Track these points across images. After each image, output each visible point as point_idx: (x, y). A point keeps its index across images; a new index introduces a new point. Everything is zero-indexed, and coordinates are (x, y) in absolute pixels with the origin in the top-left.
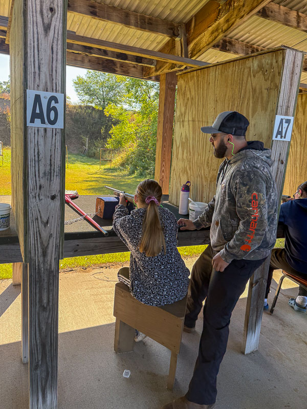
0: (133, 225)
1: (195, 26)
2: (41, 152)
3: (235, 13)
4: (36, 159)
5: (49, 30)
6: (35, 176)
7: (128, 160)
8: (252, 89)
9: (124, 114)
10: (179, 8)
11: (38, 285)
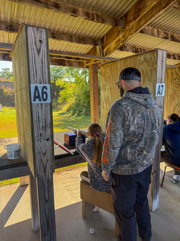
0: (89, 148)
1: (106, 40)
2: (40, 116)
3: (128, 32)
4: (38, 120)
5: (40, 52)
6: (38, 129)
7: (70, 108)
8: (142, 71)
9: (66, 84)
10: (98, 31)
11: (43, 189)
